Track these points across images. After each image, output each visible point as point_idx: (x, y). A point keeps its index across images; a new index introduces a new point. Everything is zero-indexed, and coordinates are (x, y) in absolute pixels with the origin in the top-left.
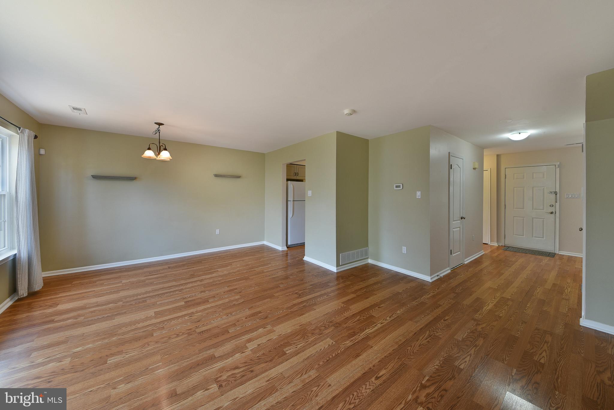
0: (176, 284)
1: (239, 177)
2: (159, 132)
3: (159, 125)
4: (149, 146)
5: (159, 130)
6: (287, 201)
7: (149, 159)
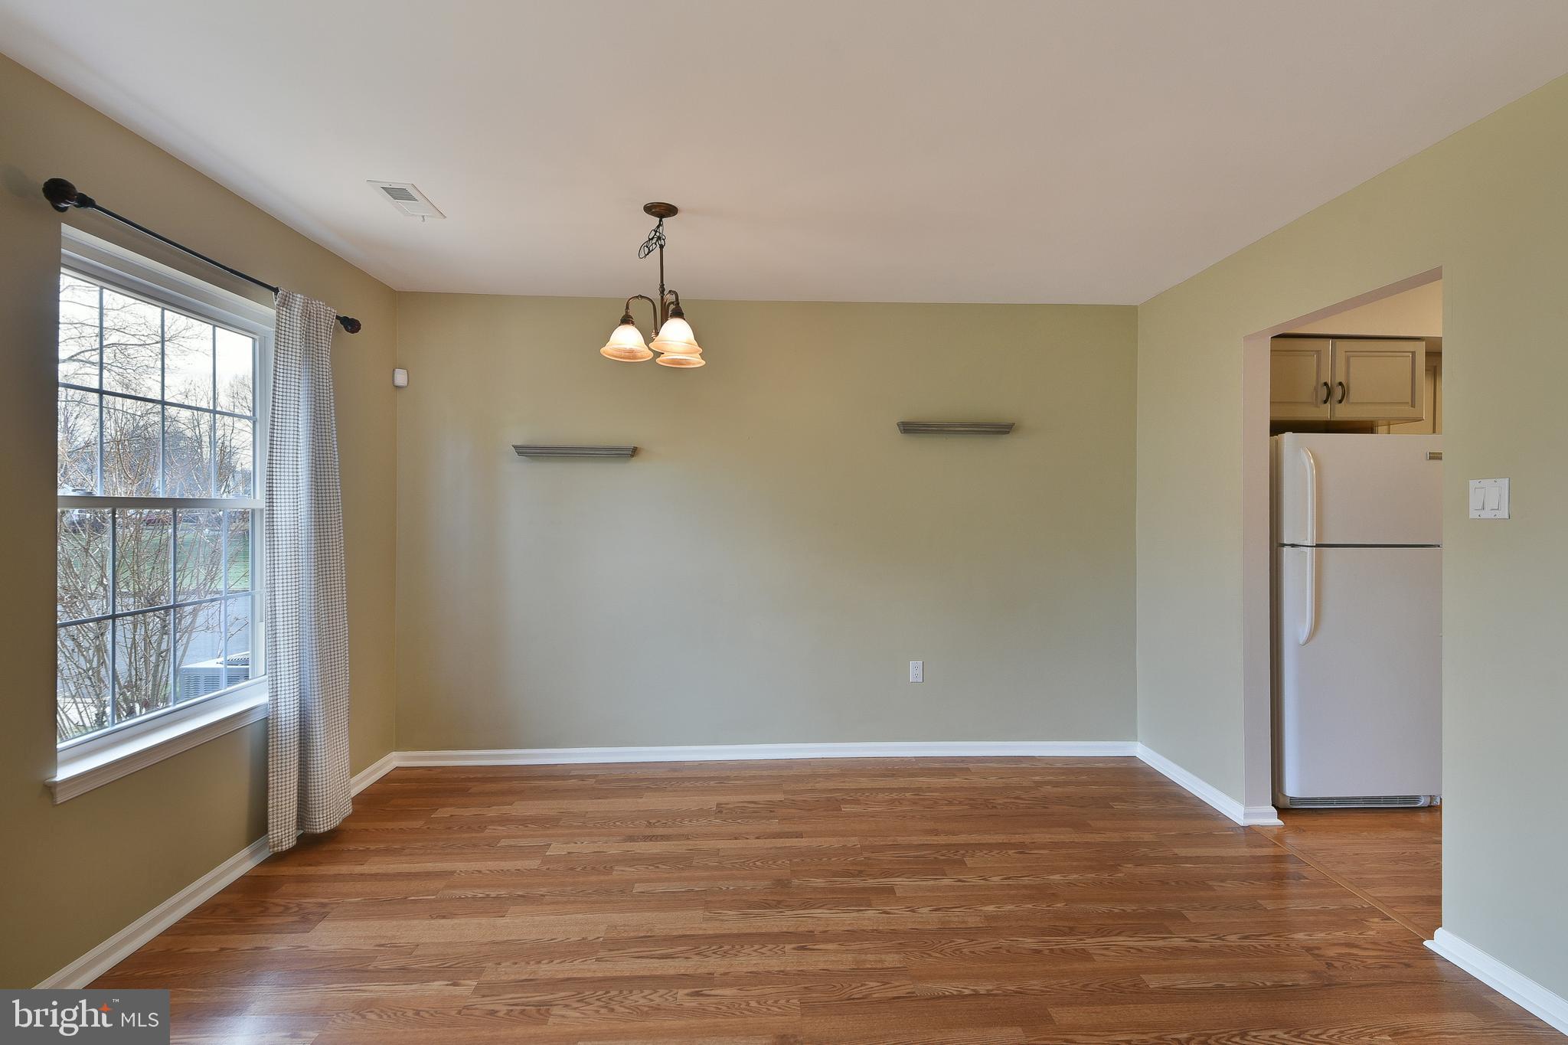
0: (711, 928)
1: (1002, 429)
2: (662, 247)
3: (661, 216)
4: (627, 308)
5: (659, 238)
6: (1276, 545)
7: (627, 364)
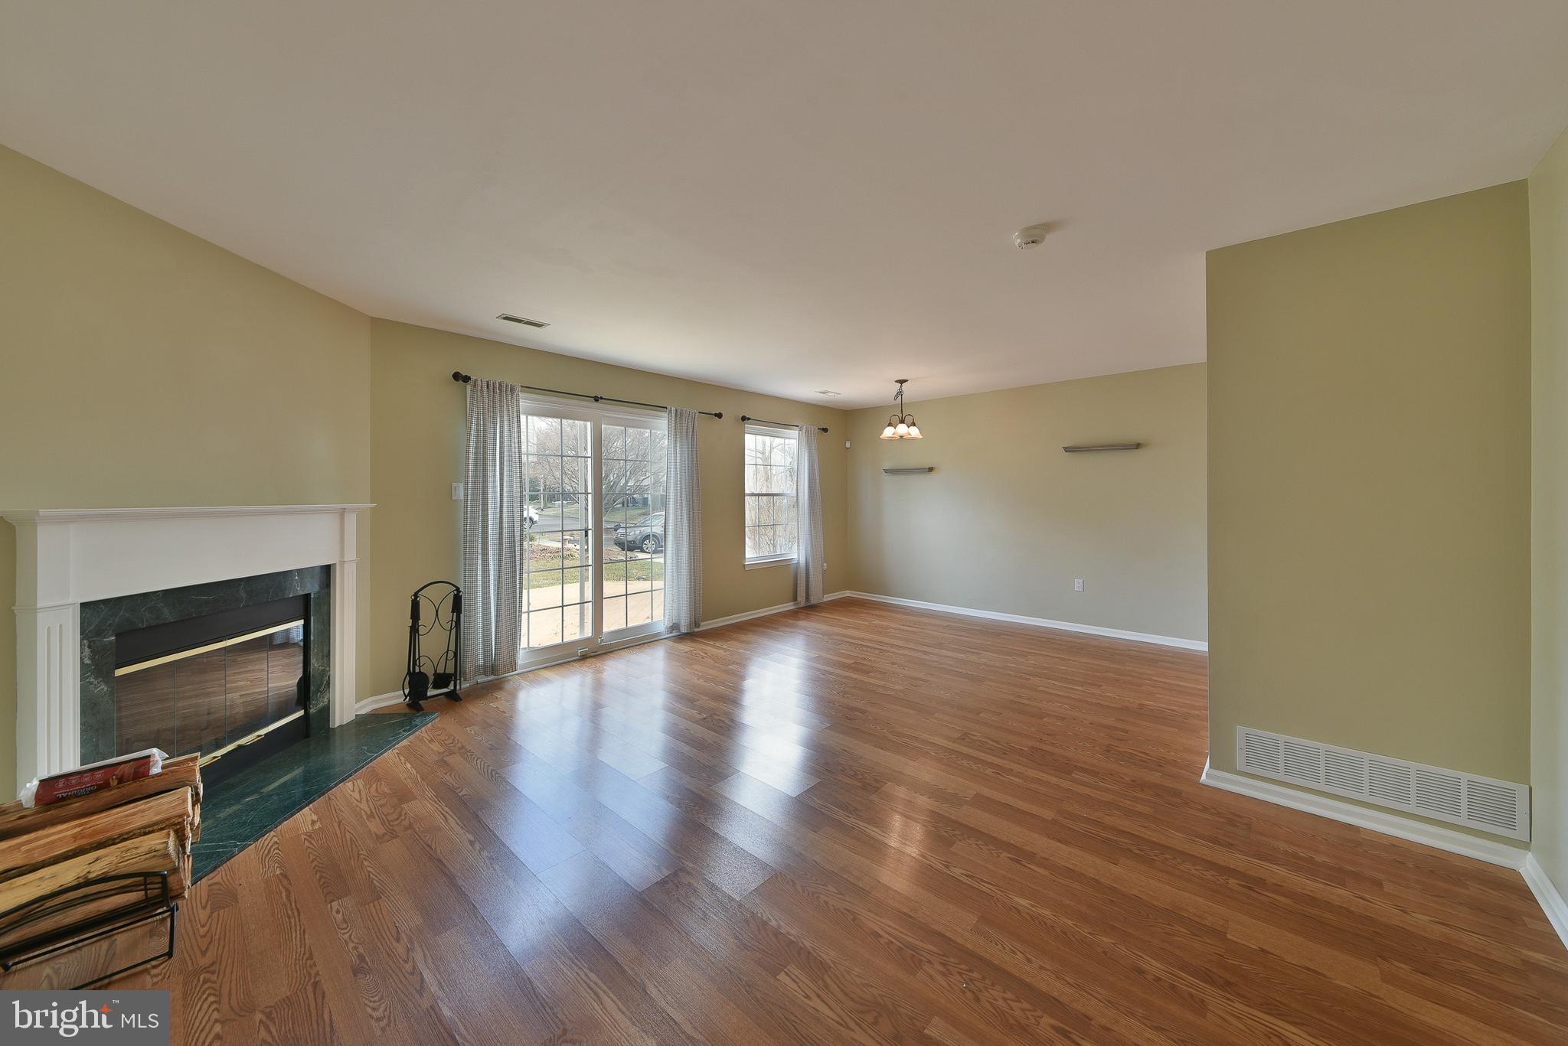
2: (901, 395)
3: (901, 383)
